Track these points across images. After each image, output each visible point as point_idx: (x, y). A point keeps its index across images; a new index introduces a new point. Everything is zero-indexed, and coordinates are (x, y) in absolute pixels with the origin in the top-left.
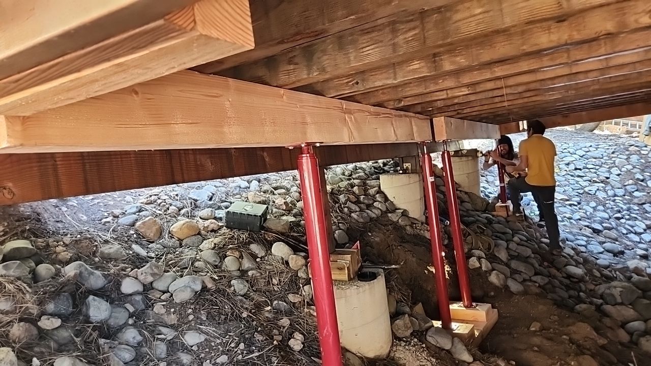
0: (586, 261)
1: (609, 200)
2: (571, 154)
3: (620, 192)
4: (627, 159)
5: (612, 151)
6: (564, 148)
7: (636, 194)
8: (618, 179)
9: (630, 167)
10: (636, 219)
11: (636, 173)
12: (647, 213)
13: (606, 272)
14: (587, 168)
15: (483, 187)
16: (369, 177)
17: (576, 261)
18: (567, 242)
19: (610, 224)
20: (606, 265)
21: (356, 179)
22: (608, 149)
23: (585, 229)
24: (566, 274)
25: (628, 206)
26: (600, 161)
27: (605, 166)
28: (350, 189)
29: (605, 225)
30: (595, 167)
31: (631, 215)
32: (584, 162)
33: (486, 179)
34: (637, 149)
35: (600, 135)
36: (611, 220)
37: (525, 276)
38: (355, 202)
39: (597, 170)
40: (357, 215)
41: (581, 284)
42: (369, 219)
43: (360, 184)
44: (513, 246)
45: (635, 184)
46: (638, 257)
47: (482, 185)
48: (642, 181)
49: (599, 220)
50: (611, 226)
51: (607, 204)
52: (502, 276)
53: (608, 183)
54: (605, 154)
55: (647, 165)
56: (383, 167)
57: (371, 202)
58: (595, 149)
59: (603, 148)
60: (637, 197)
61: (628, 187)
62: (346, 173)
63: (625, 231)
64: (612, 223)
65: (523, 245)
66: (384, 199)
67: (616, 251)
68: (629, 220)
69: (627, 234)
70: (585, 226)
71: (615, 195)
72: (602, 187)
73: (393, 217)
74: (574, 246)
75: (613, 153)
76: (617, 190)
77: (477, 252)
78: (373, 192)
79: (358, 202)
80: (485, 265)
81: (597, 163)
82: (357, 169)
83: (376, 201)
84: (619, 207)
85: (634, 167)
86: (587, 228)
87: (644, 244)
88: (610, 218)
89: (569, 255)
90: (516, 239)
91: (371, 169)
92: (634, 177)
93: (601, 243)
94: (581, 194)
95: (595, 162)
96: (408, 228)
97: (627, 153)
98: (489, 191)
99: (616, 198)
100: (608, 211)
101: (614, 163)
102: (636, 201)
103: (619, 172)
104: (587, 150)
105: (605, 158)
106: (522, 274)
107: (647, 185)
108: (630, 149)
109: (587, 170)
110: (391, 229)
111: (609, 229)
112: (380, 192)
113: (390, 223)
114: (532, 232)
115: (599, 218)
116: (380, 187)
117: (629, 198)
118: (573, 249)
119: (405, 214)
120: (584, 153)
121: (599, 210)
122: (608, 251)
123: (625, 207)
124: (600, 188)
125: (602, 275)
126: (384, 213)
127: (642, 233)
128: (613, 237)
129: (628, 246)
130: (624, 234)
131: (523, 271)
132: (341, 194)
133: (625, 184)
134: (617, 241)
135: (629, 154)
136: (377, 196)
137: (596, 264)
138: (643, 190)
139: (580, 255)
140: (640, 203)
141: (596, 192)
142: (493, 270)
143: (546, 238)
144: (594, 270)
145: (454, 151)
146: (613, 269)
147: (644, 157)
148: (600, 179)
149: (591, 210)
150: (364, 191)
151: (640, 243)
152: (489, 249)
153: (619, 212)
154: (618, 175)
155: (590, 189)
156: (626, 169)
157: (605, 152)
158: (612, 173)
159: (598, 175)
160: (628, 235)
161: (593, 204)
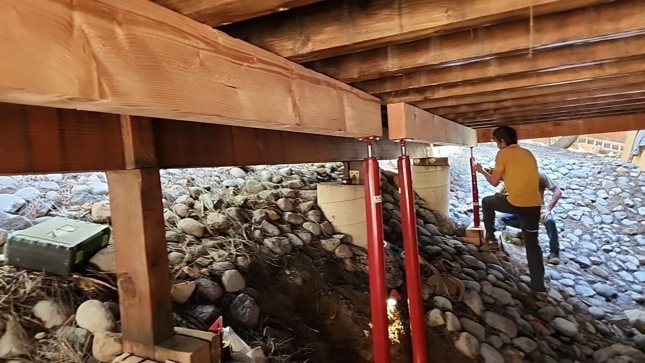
0: (576, 308)
1: (597, 227)
2: (553, 171)
3: (608, 219)
4: (615, 180)
5: (598, 171)
6: (545, 164)
7: (625, 222)
8: (605, 203)
9: (618, 190)
10: (627, 253)
11: (625, 198)
12: (638, 246)
13: (601, 326)
14: (570, 189)
15: (453, 205)
16: (306, 185)
17: (564, 308)
18: (552, 281)
19: (599, 257)
20: (600, 315)
21: (286, 187)
22: (593, 168)
23: (571, 264)
24: (554, 329)
25: (618, 236)
26: (584, 181)
27: (591, 187)
28: (273, 201)
29: (593, 258)
30: (579, 188)
31: (622, 247)
32: (567, 181)
33: (456, 195)
34: (626, 170)
35: (576, 153)
36: (599, 252)
37: (505, 338)
38: (276, 221)
39: (582, 191)
40: (273, 242)
41: (575, 347)
42: (290, 247)
43: (290, 195)
44: (488, 288)
45: (624, 211)
46: (634, 302)
47: (451, 201)
48: (632, 207)
49: (586, 252)
50: (600, 260)
51: (594, 232)
52: (474, 341)
53: (595, 207)
54: (590, 174)
55: (637, 189)
56: (331, 172)
57: (299, 222)
58: (579, 168)
59: (588, 167)
60: (628, 226)
61: (616, 214)
62: (274, 179)
63: (616, 268)
64: (602, 257)
65: (499, 287)
66: (319, 218)
67: (609, 294)
68: (619, 253)
69: (618, 271)
70: (571, 259)
71: (602, 223)
72: (588, 212)
73: (327, 244)
74: (561, 288)
75: (599, 173)
76: (604, 216)
77: (441, 300)
78: (306, 207)
79: (278, 222)
80: (452, 322)
81: (582, 183)
82: (292, 174)
83: (306, 221)
84: (608, 237)
85: (623, 191)
86: (573, 262)
87: (638, 284)
88: (598, 250)
89: (555, 300)
90: (491, 277)
91: (313, 174)
92: (624, 203)
93: (592, 283)
94: (564, 219)
95: (579, 182)
96: (348, 262)
97: (615, 174)
98: (459, 209)
99: (603, 225)
100: (596, 241)
101: (601, 184)
102: (627, 230)
103: (607, 196)
104: (571, 168)
105: (590, 178)
106: (501, 334)
107: (638, 212)
108: (617, 170)
109: (571, 191)
110: (322, 263)
111: (598, 264)
112: (315, 207)
113: (323, 253)
114: (510, 266)
115: (587, 250)
116: (316, 201)
117: (618, 226)
118: (561, 292)
119: (346, 241)
120: (568, 171)
121: (585, 240)
122: (600, 294)
123: (614, 237)
124: (586, 213)
125: (598, 330)
126: (316, 239)
127: (635, 271)
128: (603, 275)
129: (620, 286)
130: (614, 271)
131: (502, 330)
132: (257, 209)
133: (614, 210)
134: (607, 280)
135: (616, 176)
136: (311, 212)
137: (589, 313)
138: (633, 218)
139: (568, 300)
140: (632, 233)
141: (581, 217)
142: (463, 330)
143: (527, 275)
144: (588, 324)
145: (420, 159)
146: (609, 321)
147: (634, 180)
148: (585, 202)
149: (577, 239)
150: (293, 205)
151: (633, 282)
152: (458, 294)
153: (608, 243)
154: (605, 199)
155: (575, 214)
156: (614, 193)
157: (590, 171)
158: (598, 196)
159: (583, 197)
160: (619, 273)
161: (579, 232)
